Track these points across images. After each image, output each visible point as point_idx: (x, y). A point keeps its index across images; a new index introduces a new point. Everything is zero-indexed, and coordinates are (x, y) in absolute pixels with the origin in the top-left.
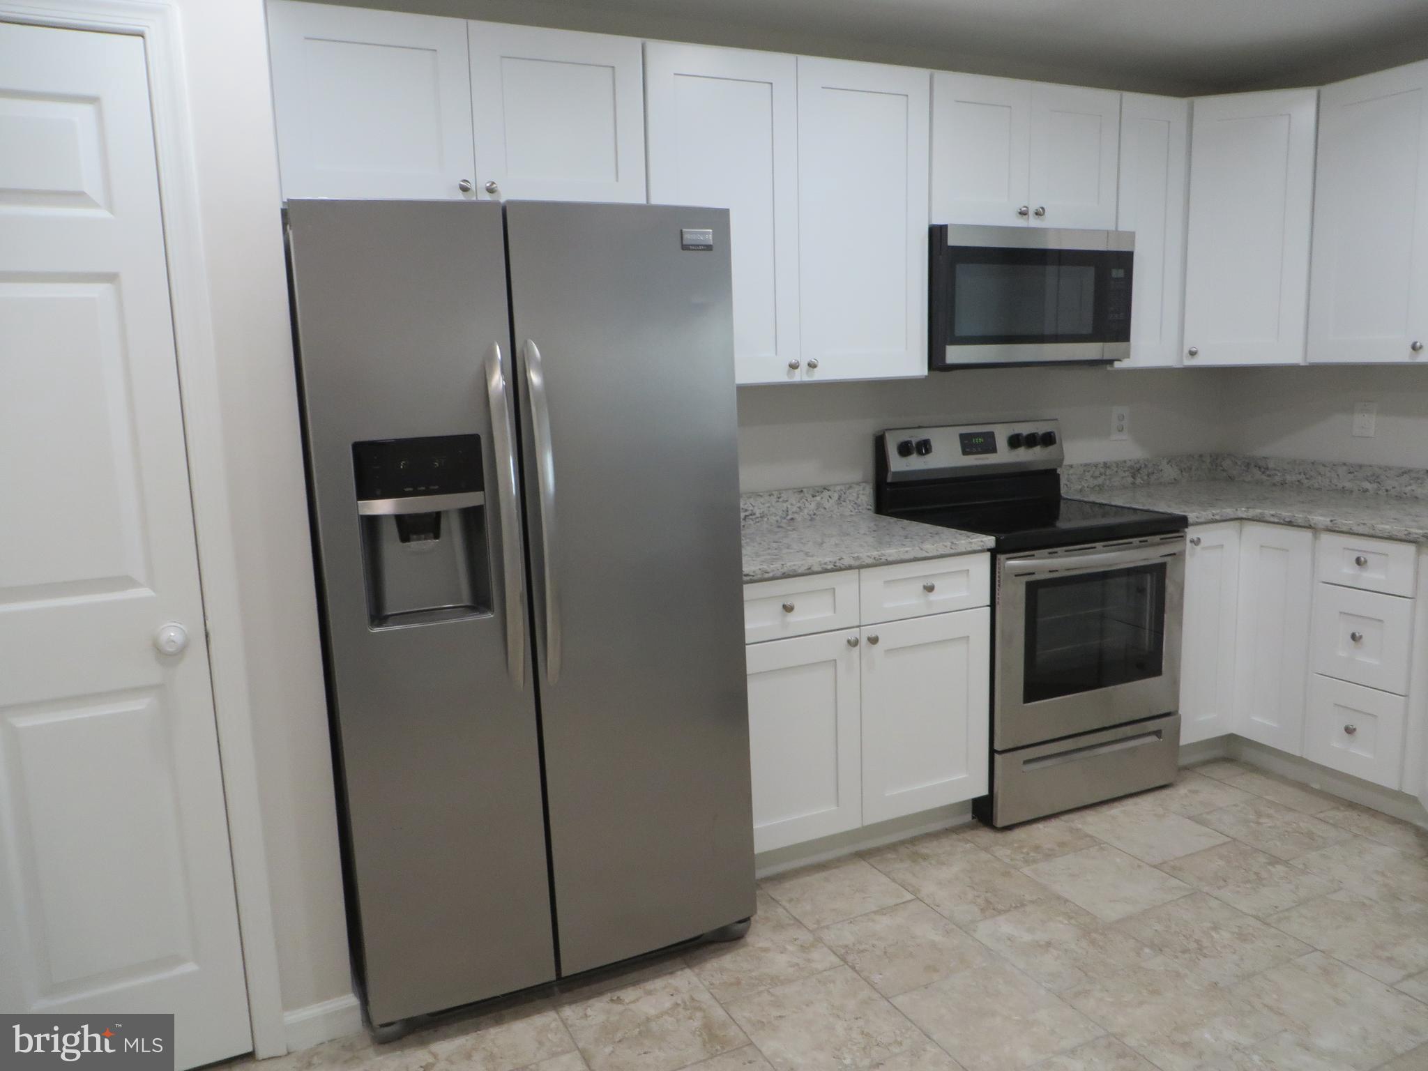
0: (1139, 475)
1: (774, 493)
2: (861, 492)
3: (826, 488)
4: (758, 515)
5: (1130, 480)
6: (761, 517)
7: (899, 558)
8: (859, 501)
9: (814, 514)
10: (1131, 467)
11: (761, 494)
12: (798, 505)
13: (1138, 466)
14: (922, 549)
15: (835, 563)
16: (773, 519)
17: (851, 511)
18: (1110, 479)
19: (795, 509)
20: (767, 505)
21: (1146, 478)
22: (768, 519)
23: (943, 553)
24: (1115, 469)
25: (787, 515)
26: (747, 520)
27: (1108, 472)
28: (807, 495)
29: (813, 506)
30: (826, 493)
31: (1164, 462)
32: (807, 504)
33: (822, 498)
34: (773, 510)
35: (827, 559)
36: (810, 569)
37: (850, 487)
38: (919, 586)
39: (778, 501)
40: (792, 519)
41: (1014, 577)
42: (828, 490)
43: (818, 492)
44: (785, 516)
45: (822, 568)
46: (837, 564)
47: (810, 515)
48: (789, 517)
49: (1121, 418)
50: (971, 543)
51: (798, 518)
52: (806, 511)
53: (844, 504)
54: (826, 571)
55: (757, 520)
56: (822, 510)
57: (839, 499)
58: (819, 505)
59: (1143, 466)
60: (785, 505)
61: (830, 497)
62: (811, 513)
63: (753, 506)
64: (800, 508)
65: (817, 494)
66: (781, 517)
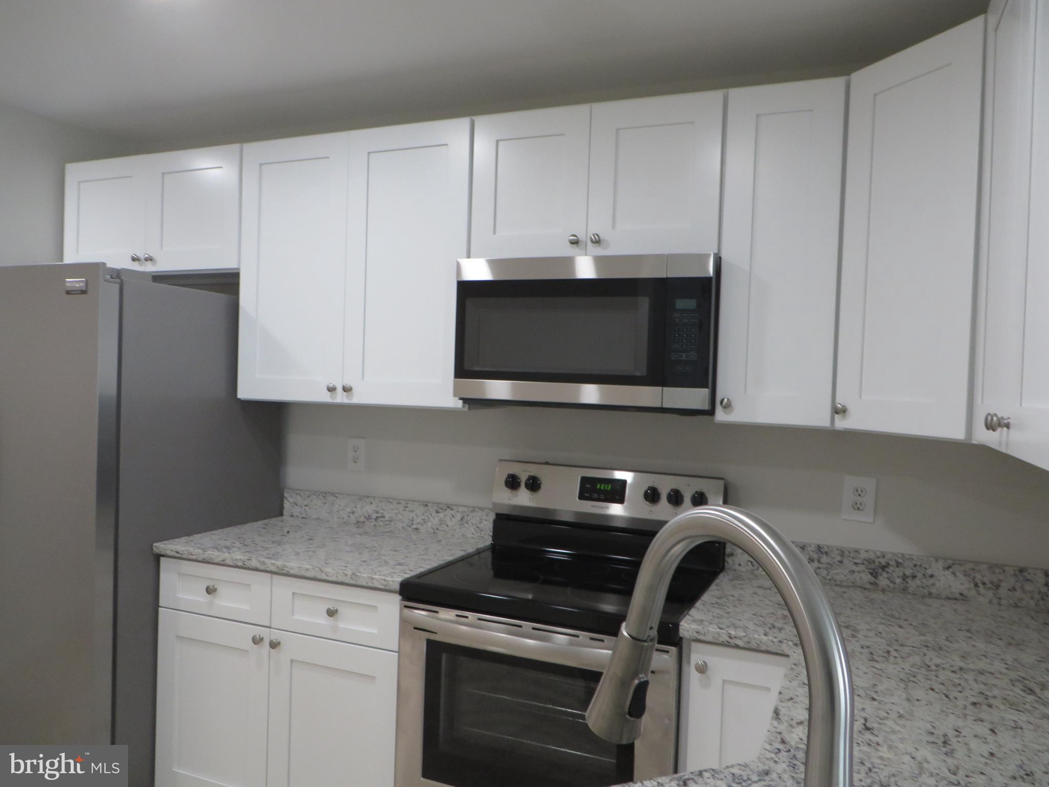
0: (885, 575)
1: (402, 501)
2: (484, 517)
3: (449, 507)
4: (387, 516)
5: (867, 577)
6: (390, 521)
7: (299, 574)
8: (482, 526)
9: (437, 529)
10: (870, 561)
11: (391, 500)
12: (423, 517)
13: (883, 561)
14: (322, 571)
15: (244, 561)
16: (400, 525)
17: (473, 534)
18: (827, 569)
19: (419, 520)
20: (396, 511)
21: (898, 581)
22: (395, 524)
23: (343, 581)
24: (839, 558)
25: (413, 524)
26: (378, 521)
27: (824, 559)
28: (431, 510)
29: (436, 521)
30: (449, 512)
31: (940, 565)
32: (431, 518)
33: (445, 516)
34: (400, 517)
35: (239, 557)
36: (224, 561)
37: (473, 511)
38: (324, 607)
39: (405, 510)
40: (416, 529)
41: (413, 629)
42: (452, 509)
43: (442, 509)
44: (410, 524)
45: (234, 563)
46: (246, 563)
47: (433, 529)
48: (414, 527)
49: (858, 492)
50: (372, 578)
51: (423, 529)
52: (429, 524)
53: (466, 525)
54: (236, 567)
55: (386, 523)
56: (445, 527)
57: (462, 519)
58: (442, 522)
59: (893, 563)
60: (411, 515)
61: (453, 516)
62: (435, 527)
63: (384, 510)
64: (424, 520)
65: (441, 511)
66: (407, 525)
